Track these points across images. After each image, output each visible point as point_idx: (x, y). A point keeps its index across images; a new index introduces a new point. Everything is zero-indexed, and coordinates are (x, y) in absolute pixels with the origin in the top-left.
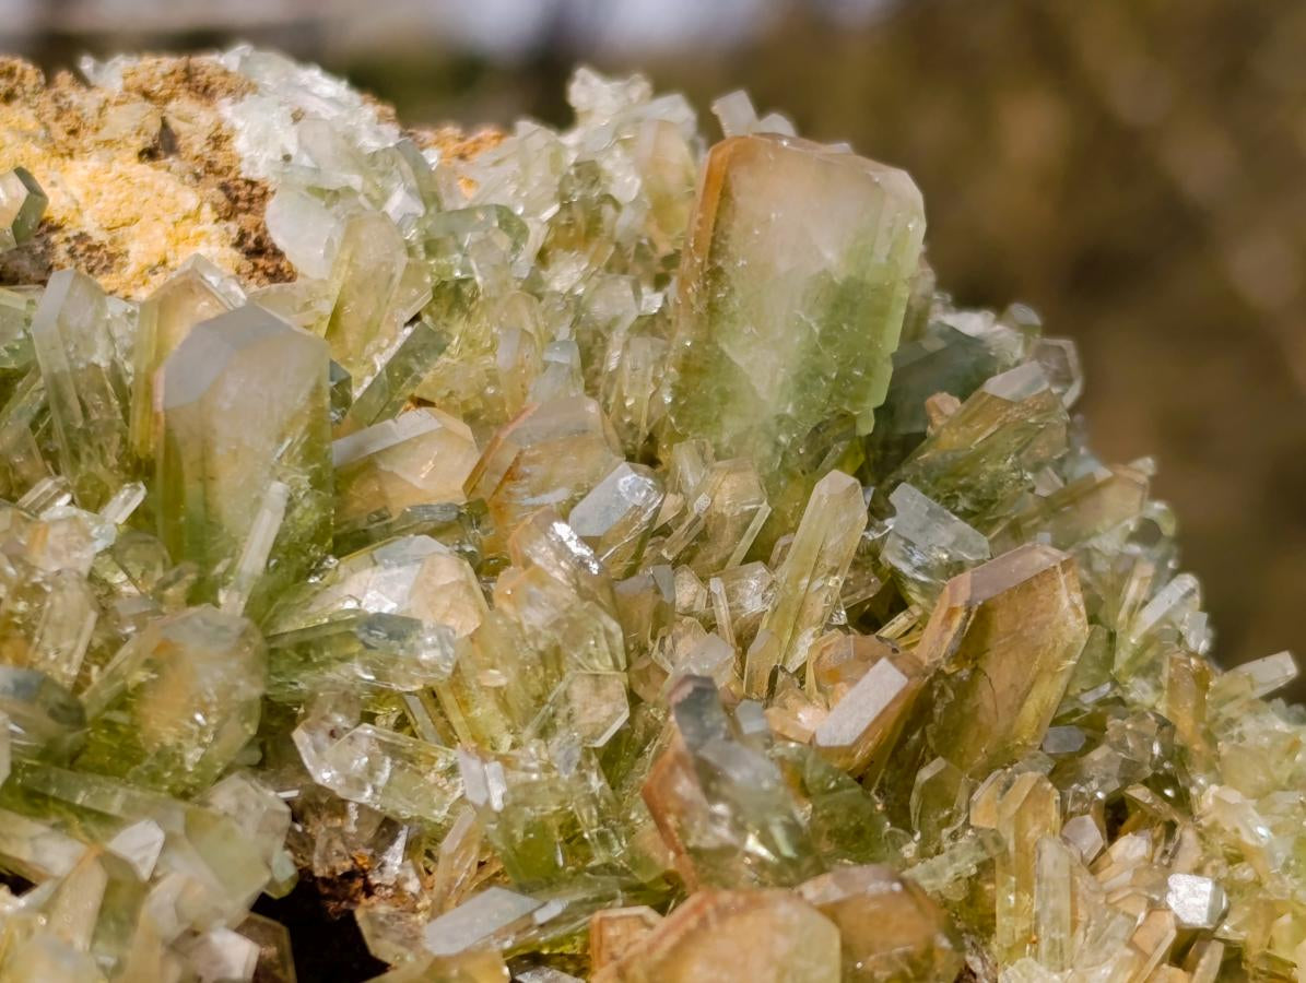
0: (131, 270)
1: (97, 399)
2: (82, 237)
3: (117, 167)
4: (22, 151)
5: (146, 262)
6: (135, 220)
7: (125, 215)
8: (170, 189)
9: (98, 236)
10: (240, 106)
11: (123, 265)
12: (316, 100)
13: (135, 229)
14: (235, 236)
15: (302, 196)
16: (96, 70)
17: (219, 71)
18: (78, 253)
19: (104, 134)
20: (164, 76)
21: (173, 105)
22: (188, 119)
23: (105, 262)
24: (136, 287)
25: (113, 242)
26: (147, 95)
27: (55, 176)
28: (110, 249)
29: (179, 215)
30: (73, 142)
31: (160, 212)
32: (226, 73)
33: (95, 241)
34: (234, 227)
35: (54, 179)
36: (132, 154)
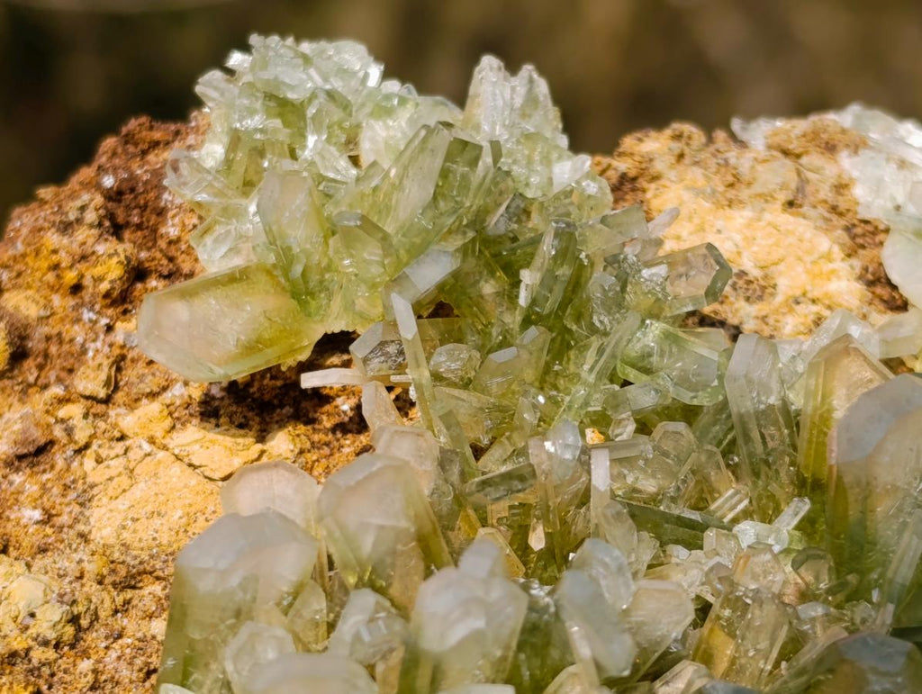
0: (779, 299)
1: (772, 430)
2: (742, 273)
3: (767, 216)
4: (694, 206)
5: (791, 293)
6: (781, 260)
7: (775, 257)
8: (808, 235)
9: (754, 273)
10: (856, 159)
11: (772, 295)
12: (912, 151)
13: (782, 267)
14: (858, 271)
15: (910, 240)
16: (744, 129)
17: (838, 130)
18: (737, 286)
19: (757, 188)
20: (798, 138)
21: (804, 160)
22: (816, 171)
23: (759, 293)
24: (784, 314)
25: (766, 277)
26: (786, 153)
27: (719, 224)
28: (762, 283)
29: (816, 256)
30: (731, 194)
31: (800, 253)
32: (844, 131)
33: (750, 278)
34: (857, 263)
35: (719, 227)
36: (778, 206)
